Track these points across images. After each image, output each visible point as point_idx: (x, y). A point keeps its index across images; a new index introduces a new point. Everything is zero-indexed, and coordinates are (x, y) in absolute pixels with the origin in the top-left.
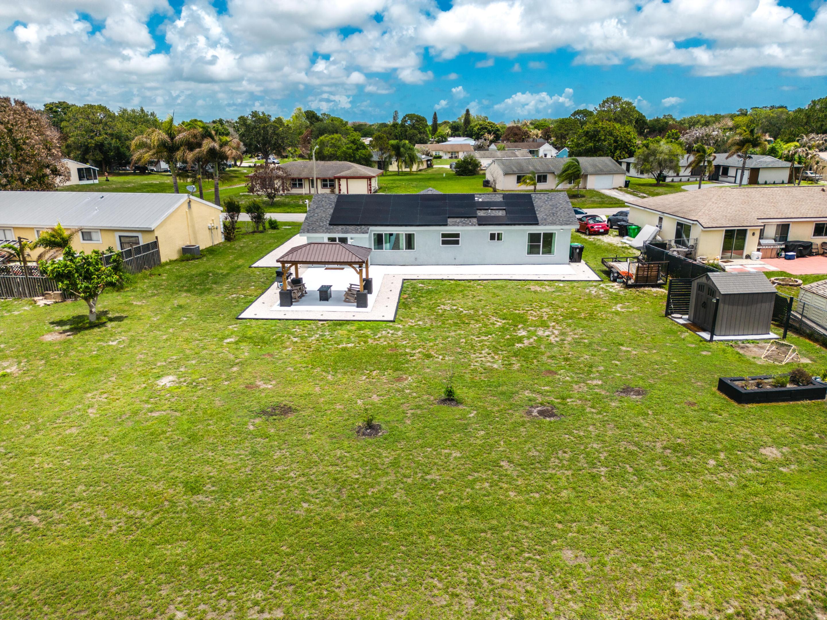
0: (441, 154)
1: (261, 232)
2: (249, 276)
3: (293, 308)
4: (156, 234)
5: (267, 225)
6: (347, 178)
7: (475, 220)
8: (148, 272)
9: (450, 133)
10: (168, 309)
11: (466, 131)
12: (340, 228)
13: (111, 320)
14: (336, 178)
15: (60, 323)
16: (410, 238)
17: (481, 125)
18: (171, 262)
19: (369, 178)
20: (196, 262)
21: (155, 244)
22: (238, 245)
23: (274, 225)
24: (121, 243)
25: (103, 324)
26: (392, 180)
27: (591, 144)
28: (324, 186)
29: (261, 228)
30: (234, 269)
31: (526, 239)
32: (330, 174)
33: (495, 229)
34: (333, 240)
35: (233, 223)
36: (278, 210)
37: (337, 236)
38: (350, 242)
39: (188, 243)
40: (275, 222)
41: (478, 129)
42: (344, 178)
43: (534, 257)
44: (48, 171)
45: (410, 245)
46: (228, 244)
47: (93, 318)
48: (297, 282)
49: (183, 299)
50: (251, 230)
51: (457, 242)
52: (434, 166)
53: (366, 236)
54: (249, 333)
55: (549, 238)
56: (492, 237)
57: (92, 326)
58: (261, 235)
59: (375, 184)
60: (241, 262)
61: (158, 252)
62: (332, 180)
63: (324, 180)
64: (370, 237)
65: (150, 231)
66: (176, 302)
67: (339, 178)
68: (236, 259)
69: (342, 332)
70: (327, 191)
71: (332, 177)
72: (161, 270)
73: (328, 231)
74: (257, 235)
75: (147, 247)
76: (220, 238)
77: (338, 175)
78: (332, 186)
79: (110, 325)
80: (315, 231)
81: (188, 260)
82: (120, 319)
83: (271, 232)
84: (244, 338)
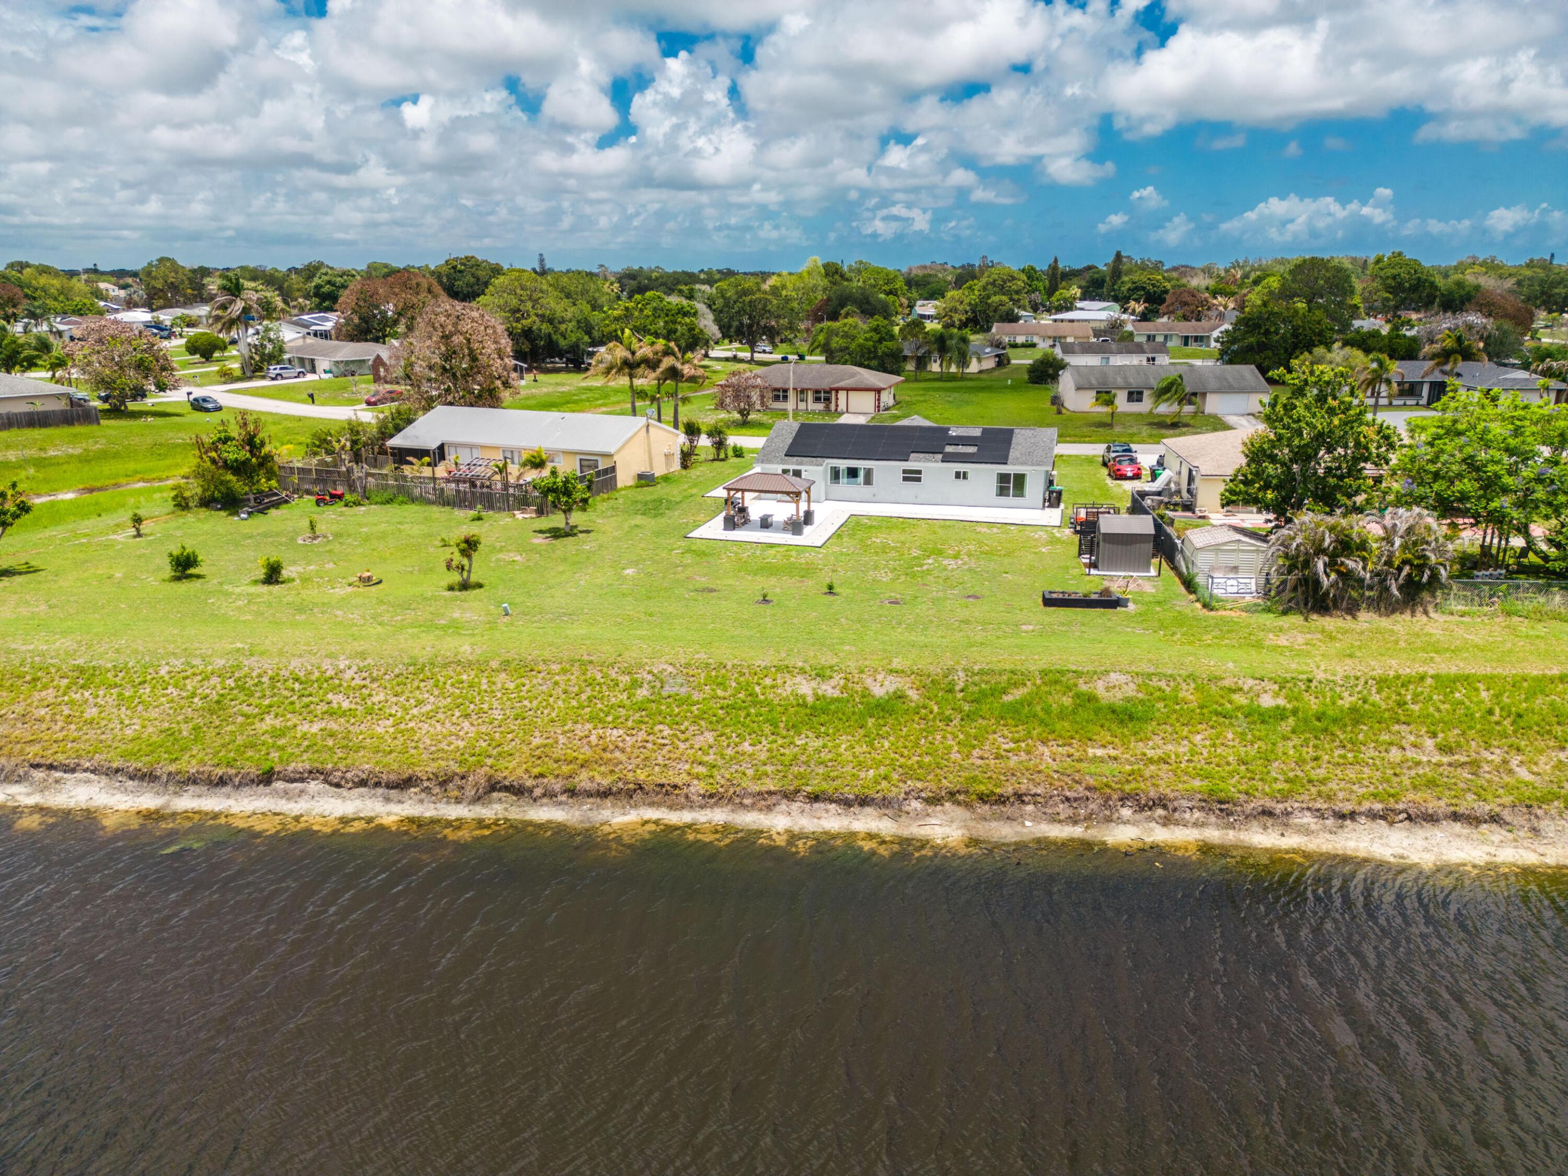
0: (1036, 340)
1: (722, 460)
2: (700, 504)
3: (735, 532)
4: (615, 458)
5: (730, 453)
6: (848, 390)
7: (940, 456)
8: (605, 496)
9: (1078, 295)
10: (626, 527)
11: (1114, 290)
12: (795, 459)
13: (581, 532)
14: (832, 389)
15: (541, 532)
16: (869, 473)
17: (1134, 283)
18: (626, 488)
19: (878, 391)
20: (651, 489)
21: (613, 469)
22: (694, 473)
23: (738, 453)
24: (581, 466)
25: (575, 535)
26: (924, 389)
27: (1252, 339)
28: (817, 399)
29: (722, 456)
30: (687, 497)
31: (995, 479)
32: (825, 385)
33: (961, 467)
34: (785, 471)
35: (693, 448)
36: (751, 431)
37: (792, 467)
38: (804, 475)
39: (643, 470)
40: (741, 449)
41: (1129, 289)
42: (843, 389)
43: (1003, 499)
44: (498, 383)
45: (868, 481)
46: (684, 472)
47: (568, 530)
48: (743, 510)
49: (639, 520)
50: (711, 457)
51: (919, 480)
52: (1013, 362)
53: (820, 469)
54: (694, 548)
55: (1020, 480)
56: (958, 475)
57: (567, 535)
58: (721, 463)
59: (887, 398)
60: (694, 491)
61: (615, 477)
62: (828, 392)
63: (817, 392)
64: (826, 470)
65: (608, 456)
66: (633, 523)
67: (837, 390)
68: (690, 488)
69: (772, 552)
70: (820, 406)
71: (827, 388)
72: (617, 495)
73: (782, 462)
74: (717, 463)
75: (606, 471)
76: (676, 465)
77: (836, 385)
78: (828, 400)
79: (581, 535)
80: (769, 461)
81: (642, 486)
82: (588, 532)
83: (733, 460)
84: (689, 551)
